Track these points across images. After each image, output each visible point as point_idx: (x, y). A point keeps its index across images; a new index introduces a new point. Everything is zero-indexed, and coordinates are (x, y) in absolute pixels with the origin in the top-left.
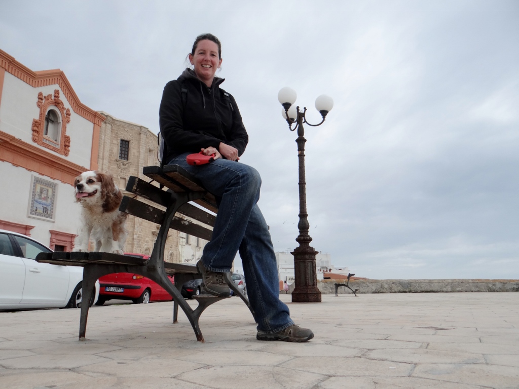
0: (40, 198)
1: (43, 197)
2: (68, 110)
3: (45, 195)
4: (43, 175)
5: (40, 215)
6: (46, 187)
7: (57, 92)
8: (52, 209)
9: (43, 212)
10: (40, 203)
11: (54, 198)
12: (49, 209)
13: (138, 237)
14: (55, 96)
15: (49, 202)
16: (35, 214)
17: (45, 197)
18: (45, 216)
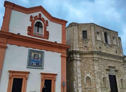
0: (34, 59)
1: (36, 58)
2: (47, 21)
3: (37, 57)
4: (35, 48)
5: (35, 66)
6: (37, 54)
7: (40, 15)
8: (42, 63)
9: (36, 65)
10: (34, 61)
11: (42, 58)
12: (40, 63)
13: (97, 72)
14: (39, 16)
15: (39, 60)
16: (32, 66)
17: (37, 58)
18: (37, 67)
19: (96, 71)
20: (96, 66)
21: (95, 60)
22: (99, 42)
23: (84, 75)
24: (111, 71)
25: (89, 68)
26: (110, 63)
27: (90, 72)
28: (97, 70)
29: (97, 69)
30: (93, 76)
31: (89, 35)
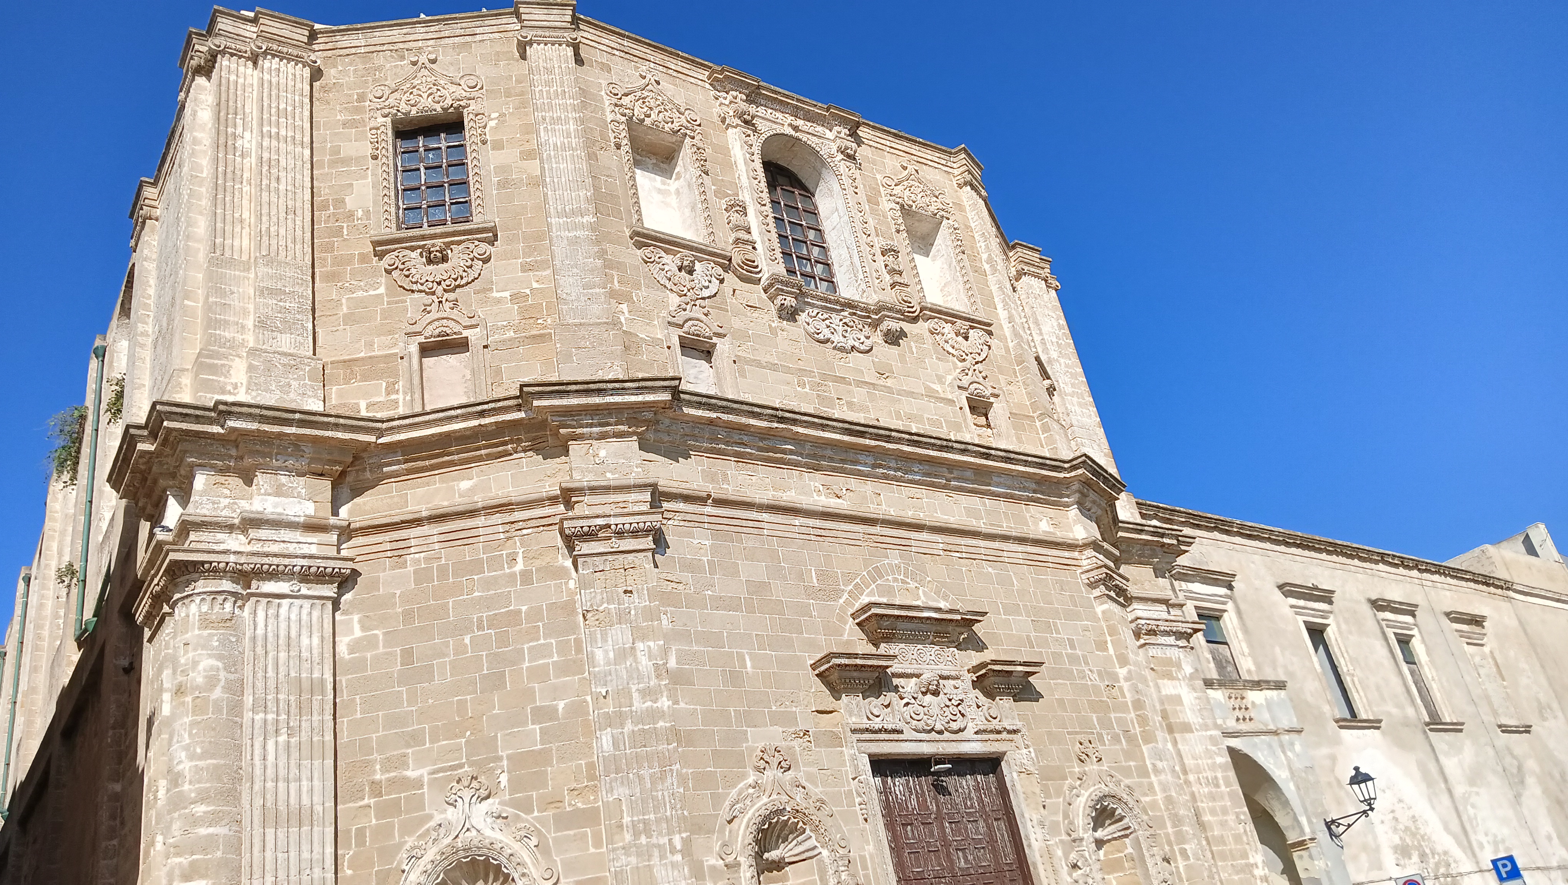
19: (615, 720)
20: (620, 635)
21: (590, 535)
22: (671, 262)
23: (407, 830)
24: (910, 686)
25: (496, 681)
26: (878, 573)
27: (517, 761)
28: (639, 704)
29: (635, 674)
30: (564, 821)
31: (502, 169)
